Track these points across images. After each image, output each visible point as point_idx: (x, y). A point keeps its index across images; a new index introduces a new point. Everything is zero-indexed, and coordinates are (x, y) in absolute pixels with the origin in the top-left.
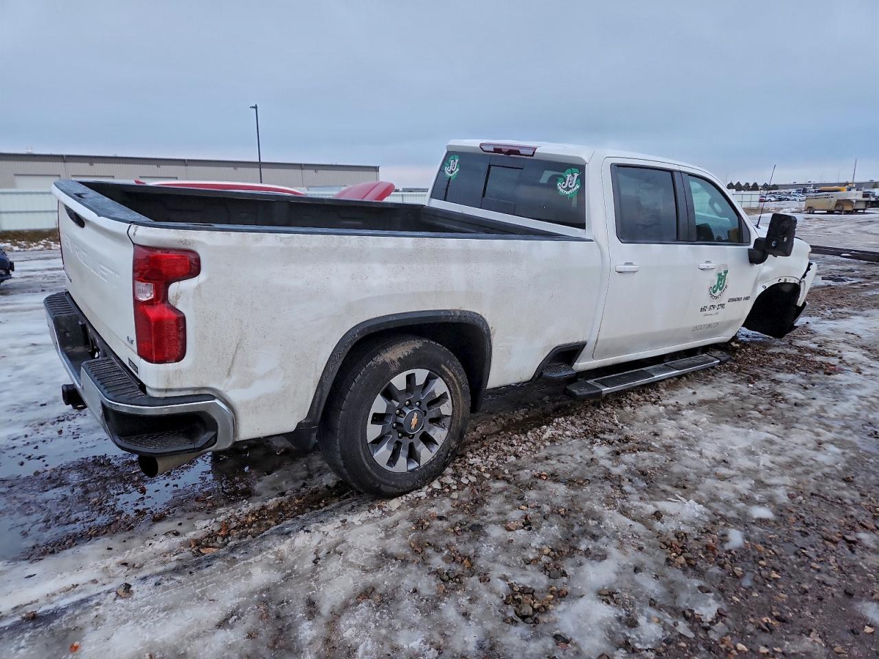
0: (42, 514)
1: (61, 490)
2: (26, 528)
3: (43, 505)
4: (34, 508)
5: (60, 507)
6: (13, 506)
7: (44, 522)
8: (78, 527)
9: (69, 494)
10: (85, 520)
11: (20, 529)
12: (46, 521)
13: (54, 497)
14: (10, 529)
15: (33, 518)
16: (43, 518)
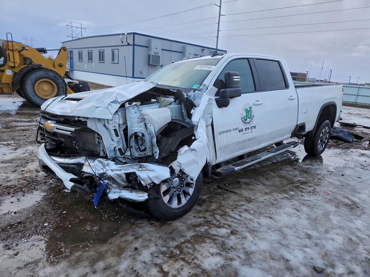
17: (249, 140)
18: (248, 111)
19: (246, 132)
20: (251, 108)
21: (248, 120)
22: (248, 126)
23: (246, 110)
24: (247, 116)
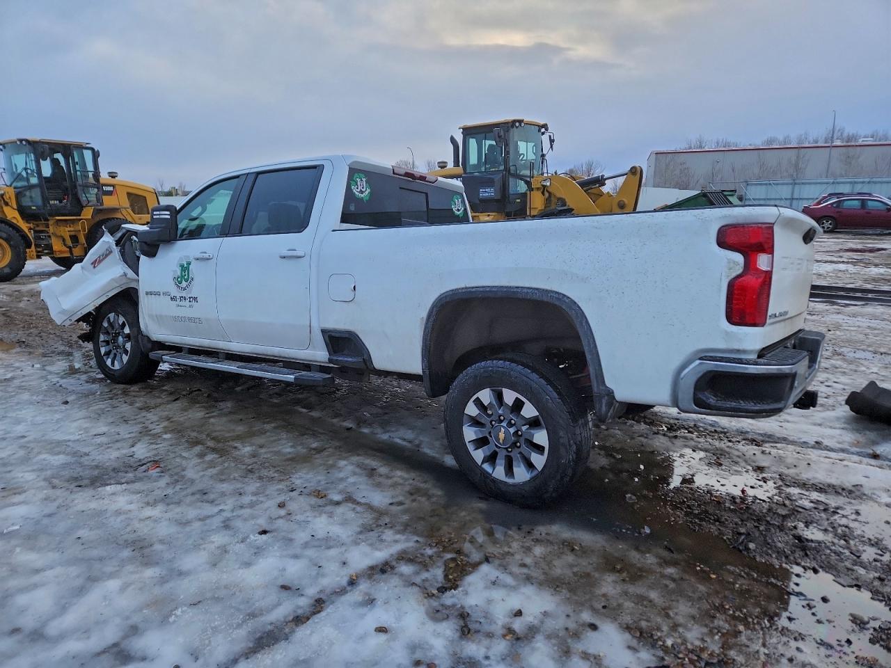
0: (835, 520)
1: (805, 533)
2: (854, 517)
3: (830, 529)
4: (839, 531)
5: (818, 518)
6: (857, 544)
7: (838, 513)
8: (815, 495)
9: (801, 525)
10: (805, 497)
11: (860, 518)
12: (835, 513)
13: (815, 530)
14: (868, 523)
15: (844, 521)
16: (836, 517)
17: (190, 319)
18: (185, 268)
19: (181, 303)
20: (189, 264)
21: (184, 284)
22: (184, 294)
23: (182, 266)
24: (182, 277)
